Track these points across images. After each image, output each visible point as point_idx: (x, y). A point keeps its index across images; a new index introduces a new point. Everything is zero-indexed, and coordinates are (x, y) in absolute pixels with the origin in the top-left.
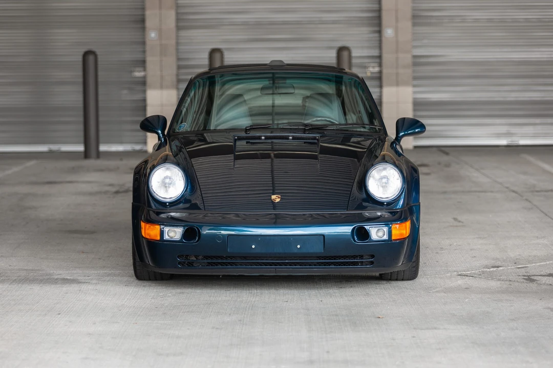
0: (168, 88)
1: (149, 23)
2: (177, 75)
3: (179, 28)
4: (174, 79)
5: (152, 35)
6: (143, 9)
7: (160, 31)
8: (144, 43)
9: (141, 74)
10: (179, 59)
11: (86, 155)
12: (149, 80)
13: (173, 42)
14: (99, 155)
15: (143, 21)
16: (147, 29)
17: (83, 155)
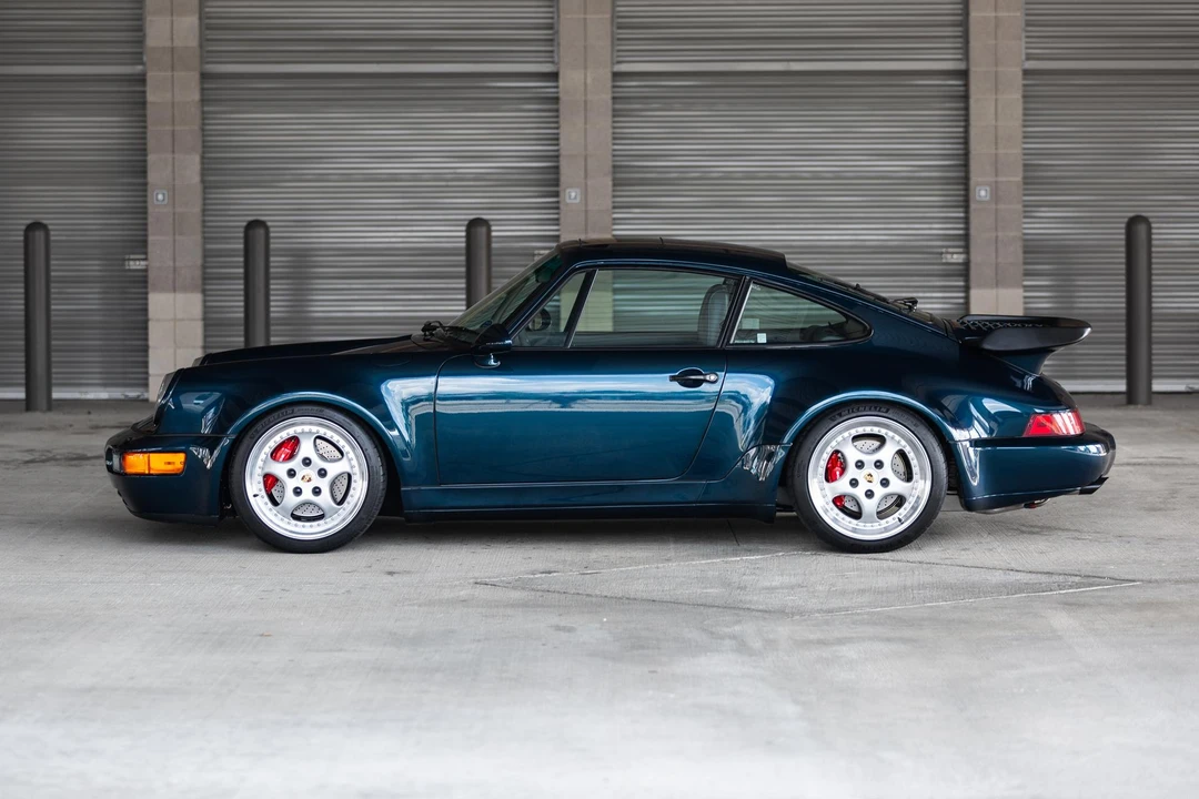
0: (185, 289)
1: (152, 177)
2: (204, 267)
3: (206, 186)
4: (198, 273)
5: (159, 197)
6: (144, 151)
7: (172, 191)
8: (144, 212)
9: (140, 265)
10: (205, 240)
11: (29, 404)
12: (152, 276)
13: (197, 209)
14: (52, 405)
15: (143, 172)
16: (149, 188)
17: (23, 405)
